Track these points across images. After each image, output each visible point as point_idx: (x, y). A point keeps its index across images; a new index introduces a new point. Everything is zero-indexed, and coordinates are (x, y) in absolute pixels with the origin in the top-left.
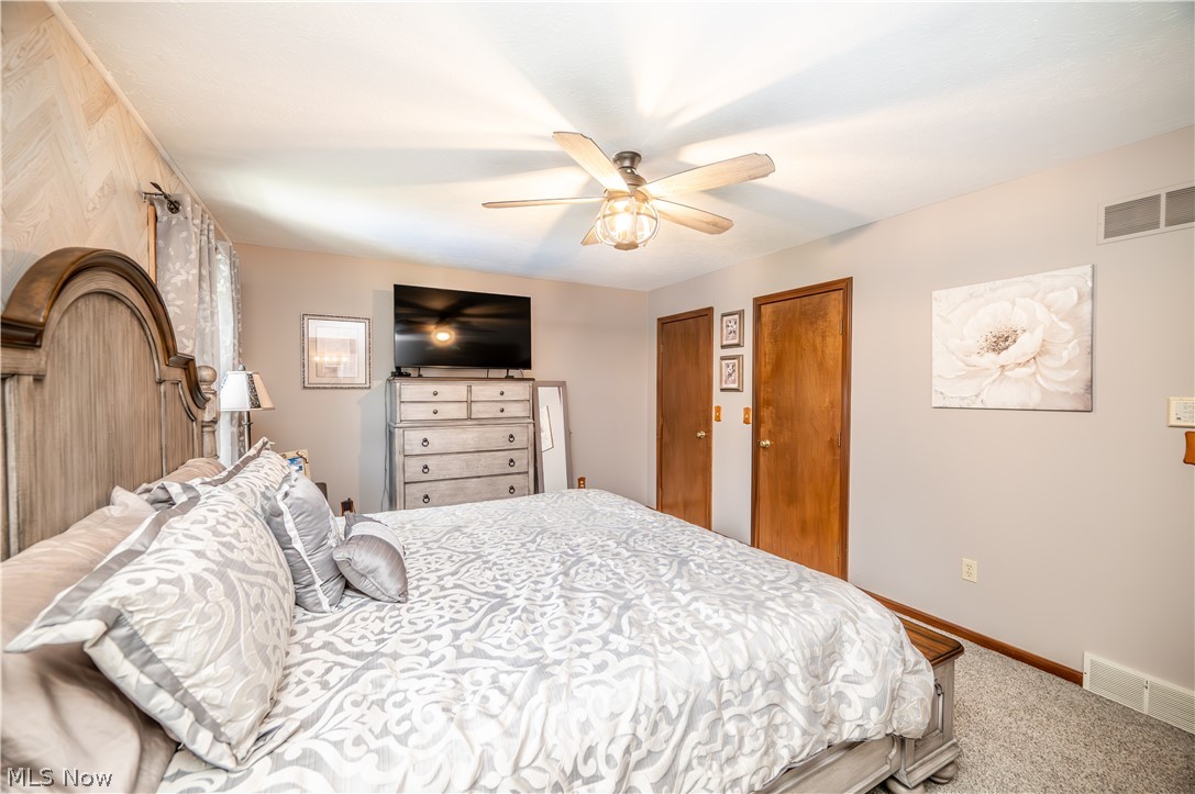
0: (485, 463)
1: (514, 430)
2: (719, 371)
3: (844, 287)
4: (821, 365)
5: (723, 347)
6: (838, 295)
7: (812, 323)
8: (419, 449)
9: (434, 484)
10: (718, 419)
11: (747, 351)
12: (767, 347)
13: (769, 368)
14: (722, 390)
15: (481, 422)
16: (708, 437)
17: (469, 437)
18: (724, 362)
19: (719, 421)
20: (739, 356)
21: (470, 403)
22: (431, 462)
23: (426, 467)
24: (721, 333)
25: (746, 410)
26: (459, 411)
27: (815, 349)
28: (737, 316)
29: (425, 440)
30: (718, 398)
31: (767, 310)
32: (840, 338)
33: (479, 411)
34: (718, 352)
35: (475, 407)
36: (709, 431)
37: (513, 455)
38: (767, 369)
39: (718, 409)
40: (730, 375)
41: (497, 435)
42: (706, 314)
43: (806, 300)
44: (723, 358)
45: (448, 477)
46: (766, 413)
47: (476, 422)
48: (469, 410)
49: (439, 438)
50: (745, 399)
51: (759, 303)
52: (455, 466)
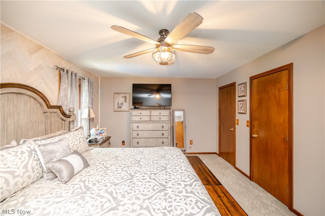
0: (155, 134)
1: (164, 125)
2: (238, 106)
3: (289, 68)
4: (278, 104)
5: (239, 97)
6: (286, 72)
7: (274, 85)
8: (136, 129)
9: (140, 139)
10: (238, 124)
11: (248, 98)
12: (255, 97)
13: (256, 105)
14: (239, 113)
15: (154, 122)
16: (234, 130)
17: (150, 126)
18: (239, 102)
19: (238, 125)
20: (244, 100)
21: (150, 116)
22: (139, 133)
23: (138, 134)
24: (239, 92)
25: (248, 121)
26: (148, 118)
27: (276, 97)
28: (243, 85)
29: (138, 126)
30: (238, 116)
31: (255, 81)
32: (287, 92)
33: (153, 118)
34: (237, 99)
35: (152, 117)
36: (235, 128)
37: (164, 132)
38: (255, 106)
39: (238, 120)
40: (242, 107)
41: (158, 126)
42: (233, 85)
43: (271, 76)
44: (239, 101)
45: (144, 137)
46: (256, 123)
47: (152, 122)
48: (150, 118)
49: (142, 126)
50: (247, 117)
51: (252, 79)
52: (146, 134)
